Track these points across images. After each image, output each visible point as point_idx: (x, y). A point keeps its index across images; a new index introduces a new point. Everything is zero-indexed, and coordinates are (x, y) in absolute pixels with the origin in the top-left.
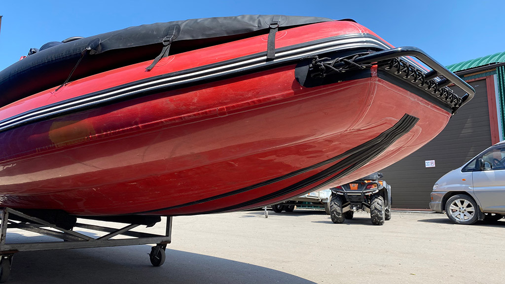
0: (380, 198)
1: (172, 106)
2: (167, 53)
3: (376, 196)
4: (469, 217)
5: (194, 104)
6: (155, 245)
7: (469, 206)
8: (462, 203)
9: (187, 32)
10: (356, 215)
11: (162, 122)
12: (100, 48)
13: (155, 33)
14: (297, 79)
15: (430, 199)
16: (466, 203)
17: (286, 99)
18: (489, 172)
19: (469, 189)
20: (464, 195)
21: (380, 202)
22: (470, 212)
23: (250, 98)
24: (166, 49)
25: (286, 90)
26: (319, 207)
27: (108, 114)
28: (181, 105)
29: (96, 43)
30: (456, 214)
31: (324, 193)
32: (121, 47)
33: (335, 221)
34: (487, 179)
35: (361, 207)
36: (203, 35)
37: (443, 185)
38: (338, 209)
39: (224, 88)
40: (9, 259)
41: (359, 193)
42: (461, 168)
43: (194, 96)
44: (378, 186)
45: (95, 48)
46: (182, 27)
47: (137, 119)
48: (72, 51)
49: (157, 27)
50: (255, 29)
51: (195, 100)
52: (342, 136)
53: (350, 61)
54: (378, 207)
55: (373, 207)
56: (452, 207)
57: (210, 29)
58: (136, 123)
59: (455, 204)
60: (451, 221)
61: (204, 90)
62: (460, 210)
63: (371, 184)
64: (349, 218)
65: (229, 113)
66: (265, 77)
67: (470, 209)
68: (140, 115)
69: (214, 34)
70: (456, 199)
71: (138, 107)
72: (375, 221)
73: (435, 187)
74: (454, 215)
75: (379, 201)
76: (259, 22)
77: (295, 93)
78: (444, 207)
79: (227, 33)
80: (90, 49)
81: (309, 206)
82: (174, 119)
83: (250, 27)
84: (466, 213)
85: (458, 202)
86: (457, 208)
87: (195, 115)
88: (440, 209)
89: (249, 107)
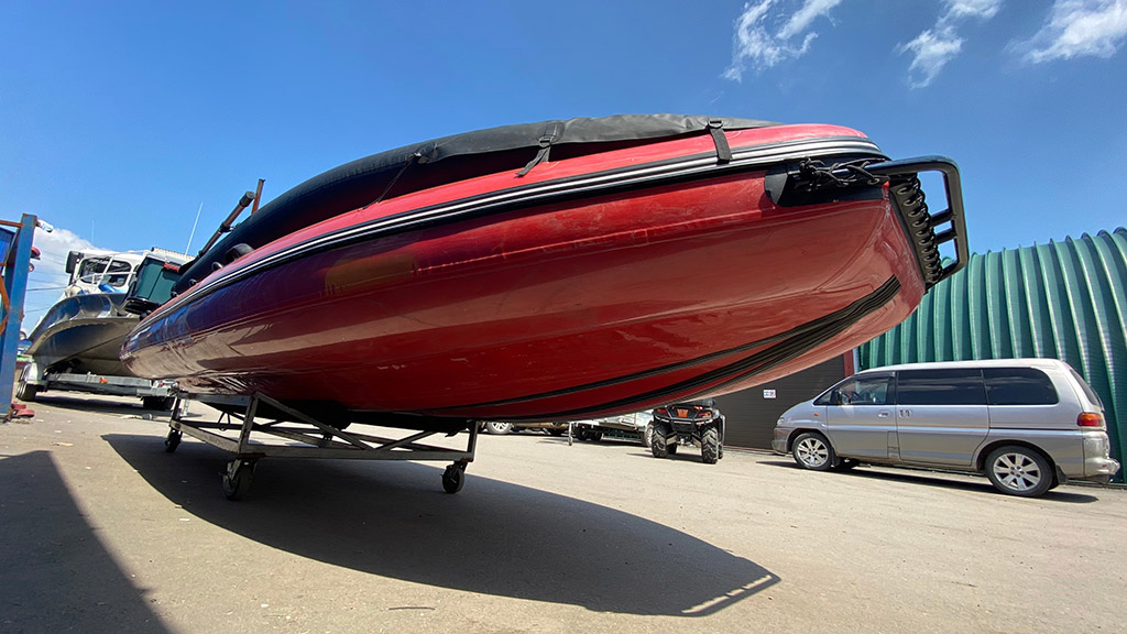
0: (714, 429)
1: (559, 226)
2: (547, 158)
3: (710, 426)
4: (823, 461)
5: (596, 224)
6: (452, 463)
7: (821, 448)
8: (813, 443)
9: (575, 132)
10: (679, 450)
11: (541, 250)
12: (435, 154)
13: (524, 133)
14: (768, 193)
15: (773, 436)
16: (818, 443)
17: (747, 222)
18: (846, 407)
19: (823, 427)
20: (816, 433)
21: (714, 435)
22: (822, 456)
23: (687, 218)
24: (545, 153)
25: (749, 209)
26: (633, 436)
27: (452, 237)
28: (575, 224)
29: (429, 150)
30: (806, 456)
31: (642, 419)
32: (470, 151)
33: (657, 454)
34: (844, 415)
35: (690, 440)
36: (600, 137)
37: (791, 419)
38: (662, 440)
39: (645, 201)
40: (251, 466)
41: (688, 421)
42: (813, 401)
43: (597, 211)
44: (713, 414)
45: (427, 154)
46: (567, 125)
47: (501, 245)
48: (389, 160)
49: (528, 128)
50: (682, 131)
51: (599, 217)
52: (804, 298)
53: (859, 168)
54: (711, 440)
55: (705, 439)
56: (801, 447)
57: (611, 129)
58: (499, 251)
59: (805, 445)
60: (799, 465)
61: (613, 203)
62: (810, 451)
63: (704, 412)
64: (670, 453)
65: (651, 240)
66: (716, 186)
67: (822, 452)
68: (504, 239)
69: (618, 136)
70: (806, 438)
71: (505, 225)
72: (708, 458)
73: (779, 422)
74: (803, 458)
75: (712, 433)
76: (688, 122)
77: (763, 214)
78: (791, 448)
79: (639, 135)
80: (419, 155)
81: (619, 436)
82: (560, 247)
83: (674, 128)
84: (817, 456)
85: (808, 442)
86: (806, 450)
87: (595, 241)
88: (785, 449)
89: (686, 232)
